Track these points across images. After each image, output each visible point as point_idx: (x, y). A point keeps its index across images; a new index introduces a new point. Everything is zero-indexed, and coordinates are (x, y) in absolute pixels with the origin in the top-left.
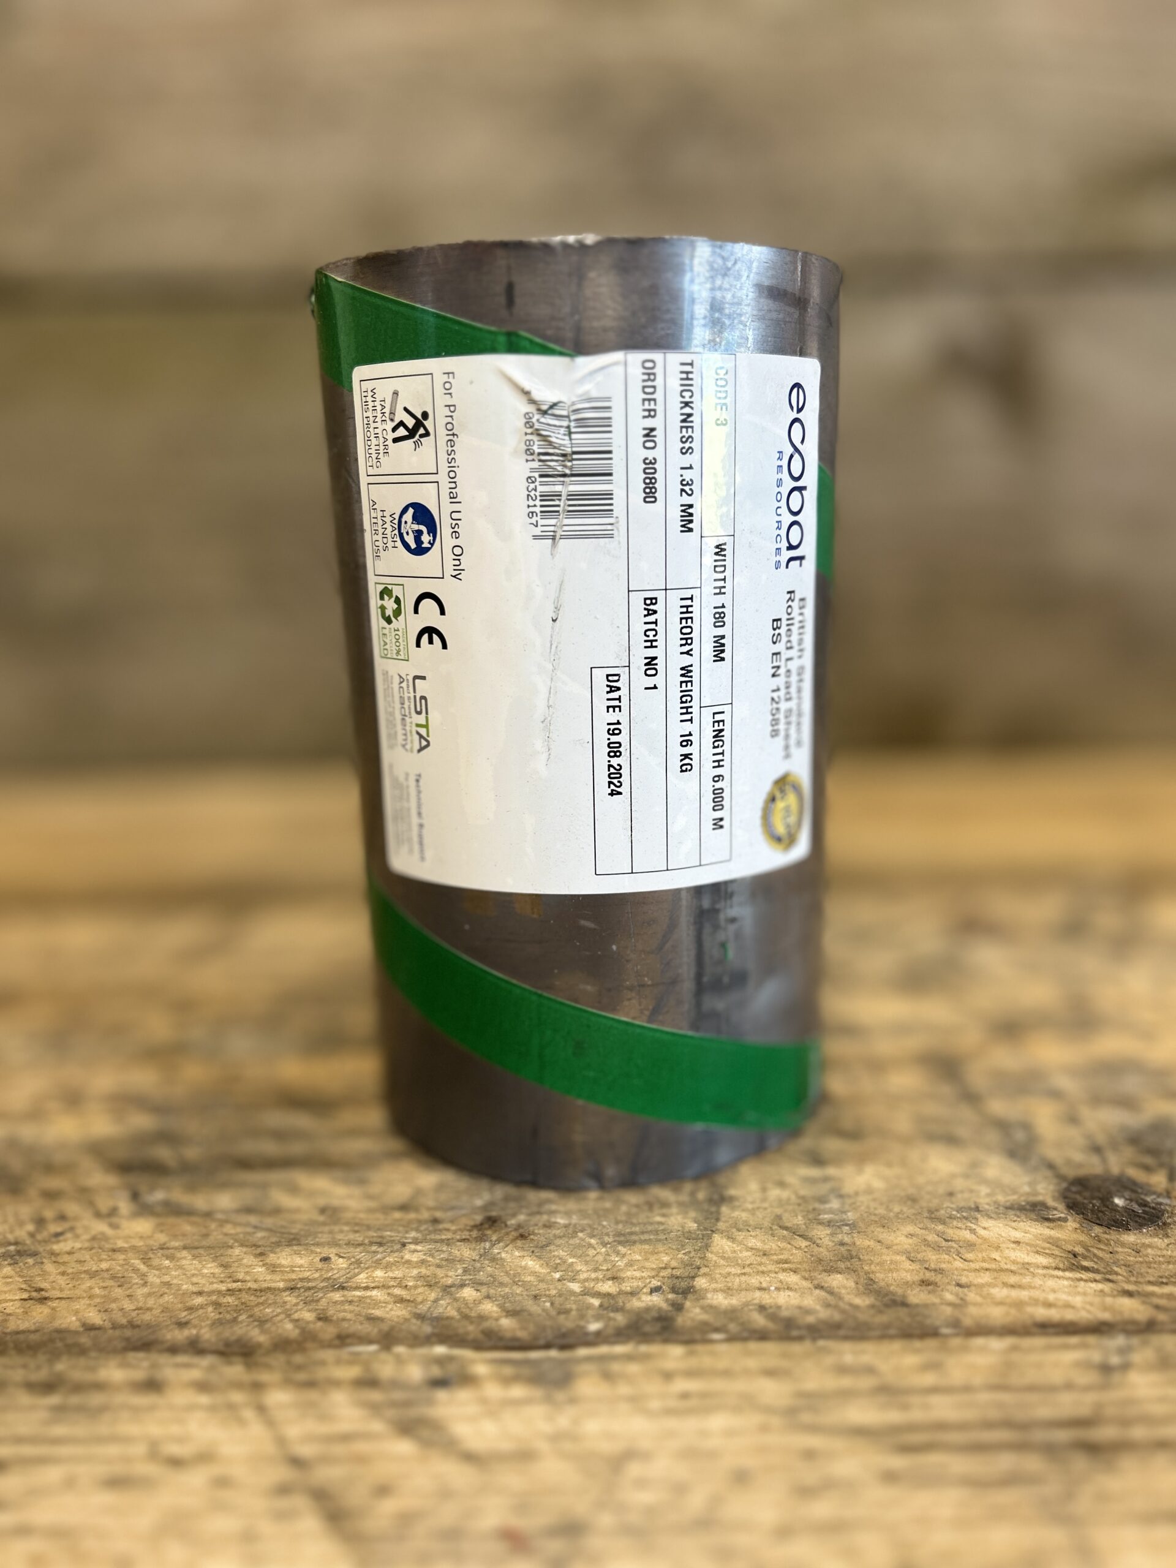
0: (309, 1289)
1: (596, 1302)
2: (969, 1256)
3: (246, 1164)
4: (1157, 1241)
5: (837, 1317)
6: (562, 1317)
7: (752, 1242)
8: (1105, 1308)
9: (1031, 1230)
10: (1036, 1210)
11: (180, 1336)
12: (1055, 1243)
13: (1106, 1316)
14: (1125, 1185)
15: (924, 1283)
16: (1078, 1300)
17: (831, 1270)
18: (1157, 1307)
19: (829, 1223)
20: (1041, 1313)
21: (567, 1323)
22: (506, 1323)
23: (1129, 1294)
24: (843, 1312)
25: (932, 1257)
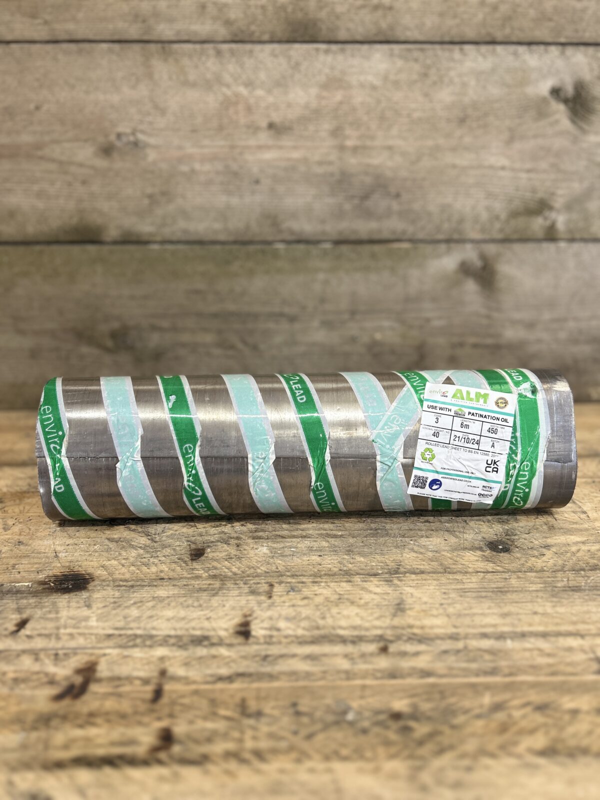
0: (313, 565)
1: (380, 567)
2: (464, 558)
3: (283, 537)
4: (507, 555)
5: (434, 570)
6: (373, 570)
7: (414, 555)
8: (493, 569)
9: (479, 553)
10: (481, 549)
11: (288, 574)
12: (484, 556)
13: (494, 570)
14: (501, 542)
15: (454, 564)
16: (488, 567)
17: (432, 561)
18: (505, 569)
19: (431, 551)
20: (479, 570)
21: (374, 571)
22: (362, 572)
23: (499, 566)
24: (435, 569)
25: (455, 558)
